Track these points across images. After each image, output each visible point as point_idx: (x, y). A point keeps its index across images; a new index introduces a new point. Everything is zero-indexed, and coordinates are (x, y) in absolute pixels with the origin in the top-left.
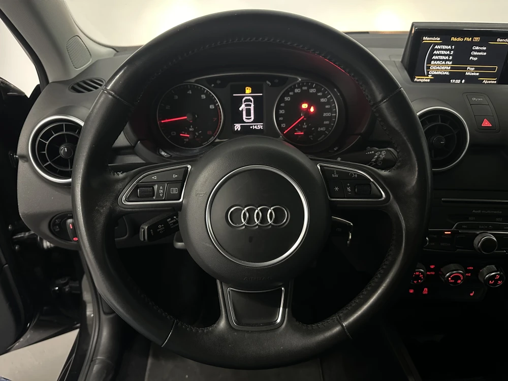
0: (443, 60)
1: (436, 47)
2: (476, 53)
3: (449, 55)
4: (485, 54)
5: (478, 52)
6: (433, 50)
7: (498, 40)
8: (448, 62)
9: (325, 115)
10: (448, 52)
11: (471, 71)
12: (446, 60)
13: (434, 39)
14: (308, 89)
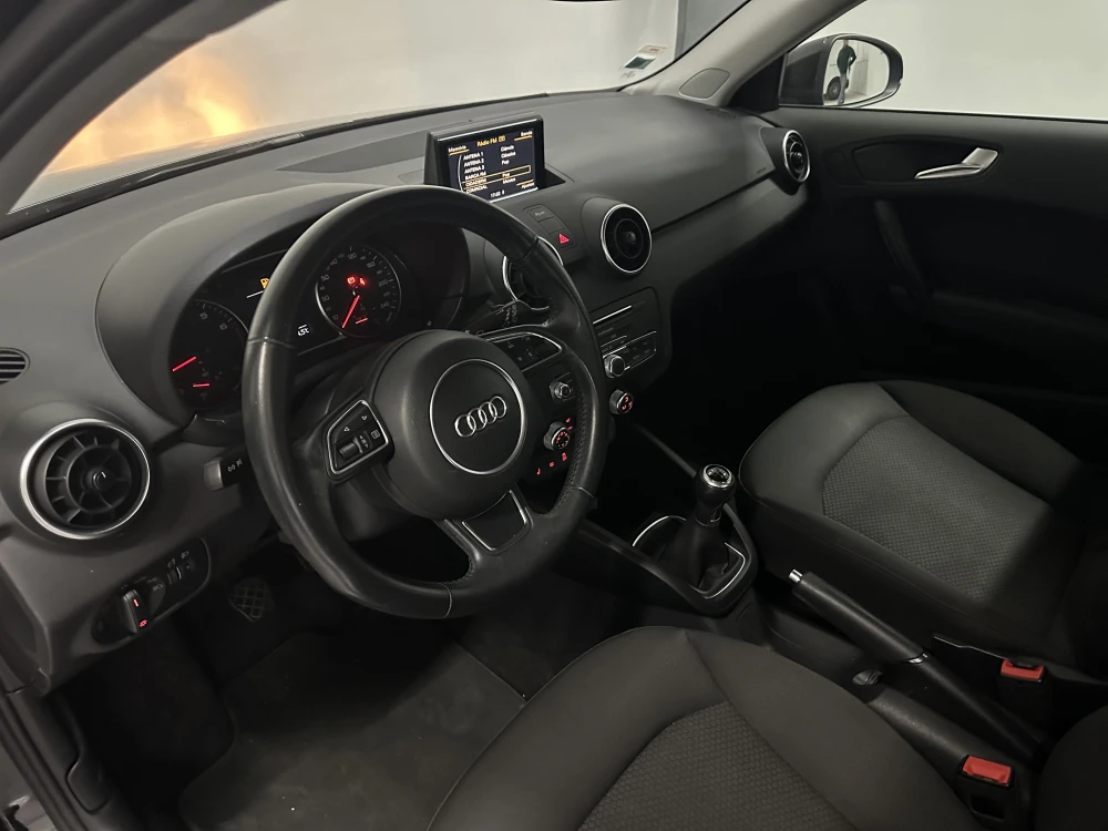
0: (476, 172)
1: (466, 158)
2: (506, 155)
3: (480, 165)
4: (514, 154)
5: (508, 153)
6: (463, 162)
7: (522, 134)
8: (482, 174)
9: (381, 284)
10: (479, 162)
11: (507, 178)
12: (479, 172)
13: (460, 148)
14: (346, 255)
